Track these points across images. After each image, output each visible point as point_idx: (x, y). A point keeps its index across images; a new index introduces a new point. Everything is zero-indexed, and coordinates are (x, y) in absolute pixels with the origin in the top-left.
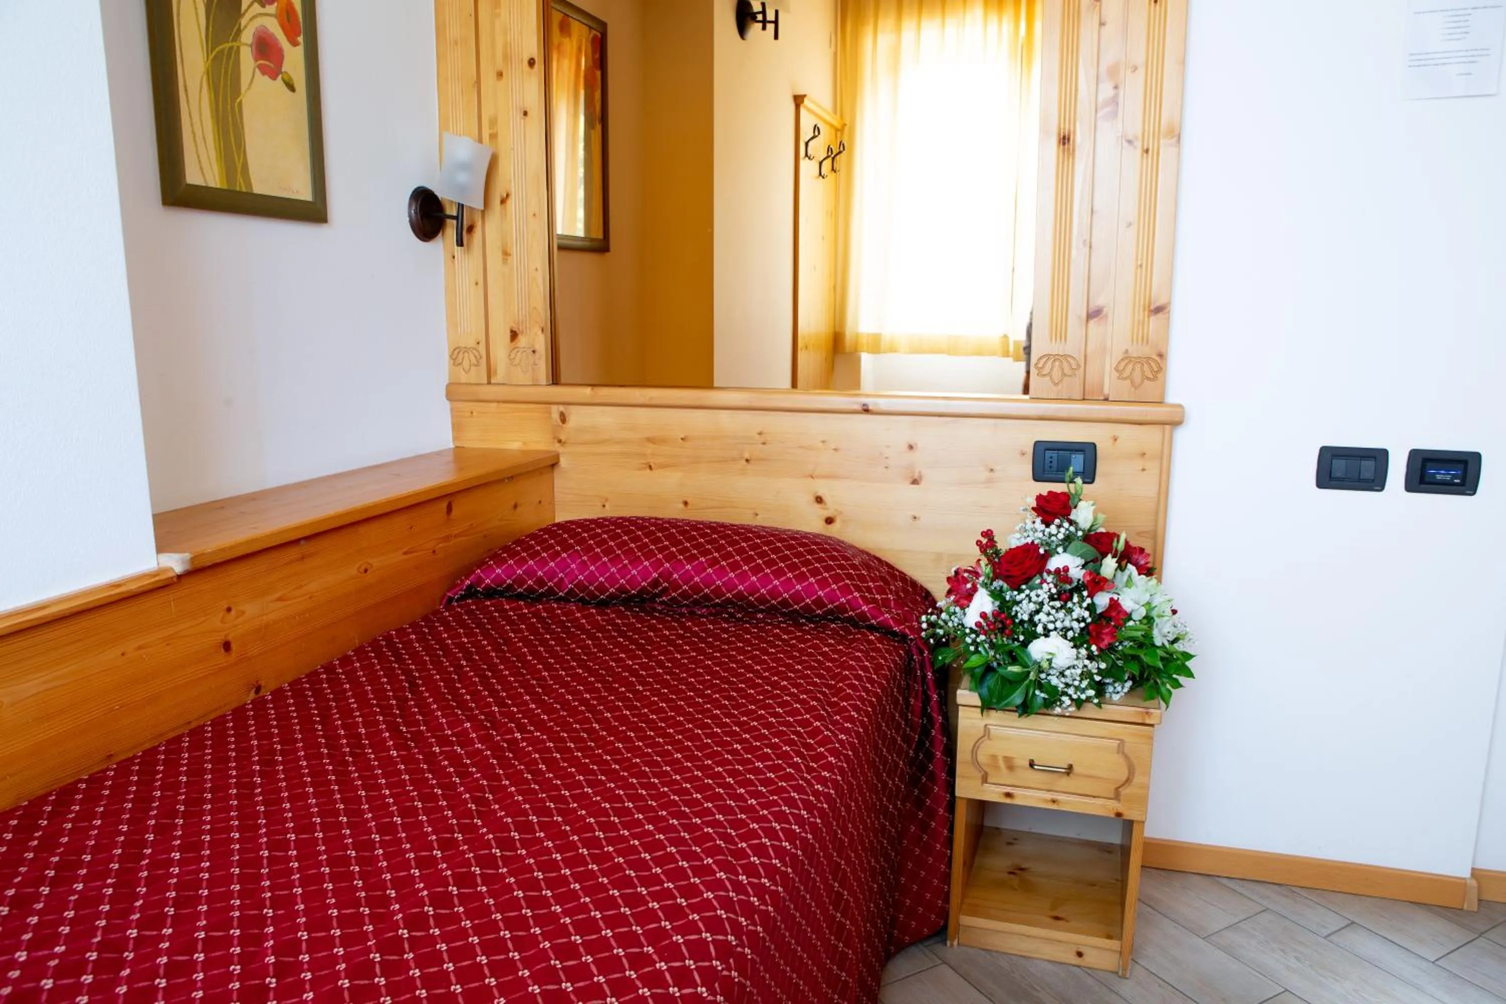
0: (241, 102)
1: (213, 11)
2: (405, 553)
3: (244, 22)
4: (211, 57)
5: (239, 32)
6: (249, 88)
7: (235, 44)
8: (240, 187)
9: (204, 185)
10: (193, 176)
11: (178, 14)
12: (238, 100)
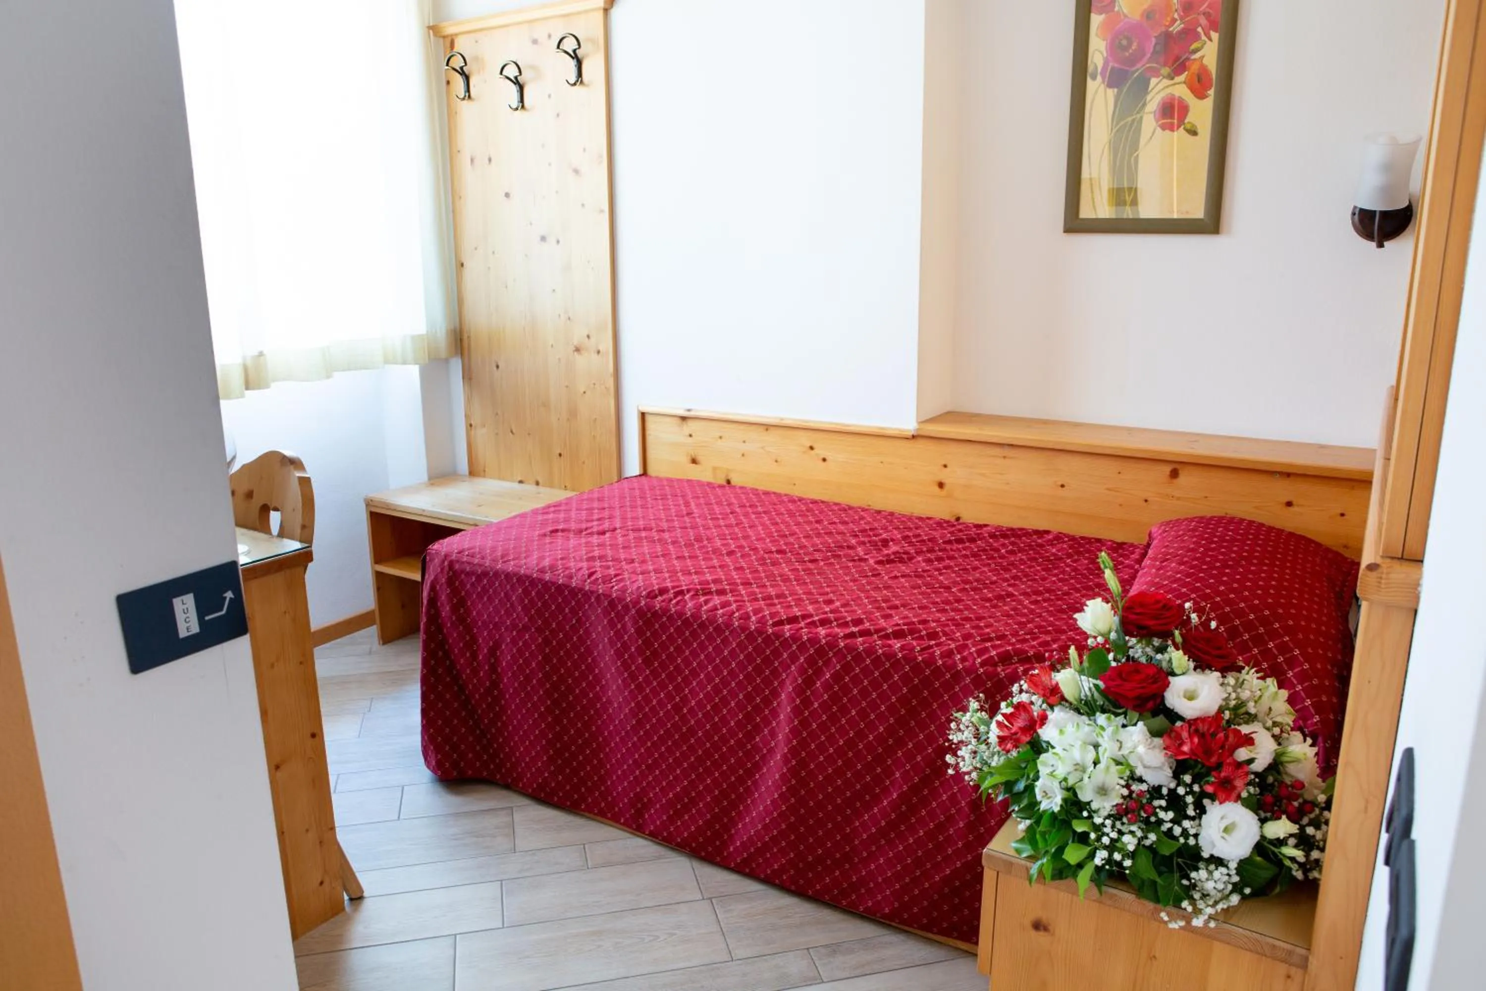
0: (1138, 155)
1: (1121, 99)
2: (1108, 489)
3: (1149, 98)
4: (1114, 131)
5: (1144, 105)
6: (1146, 144)
7: (1138, 116)
8: (1128, 215)
9: (1094, 217)
10: (1086, 212)
11: (1091, 109)
12: (1135, 155)
